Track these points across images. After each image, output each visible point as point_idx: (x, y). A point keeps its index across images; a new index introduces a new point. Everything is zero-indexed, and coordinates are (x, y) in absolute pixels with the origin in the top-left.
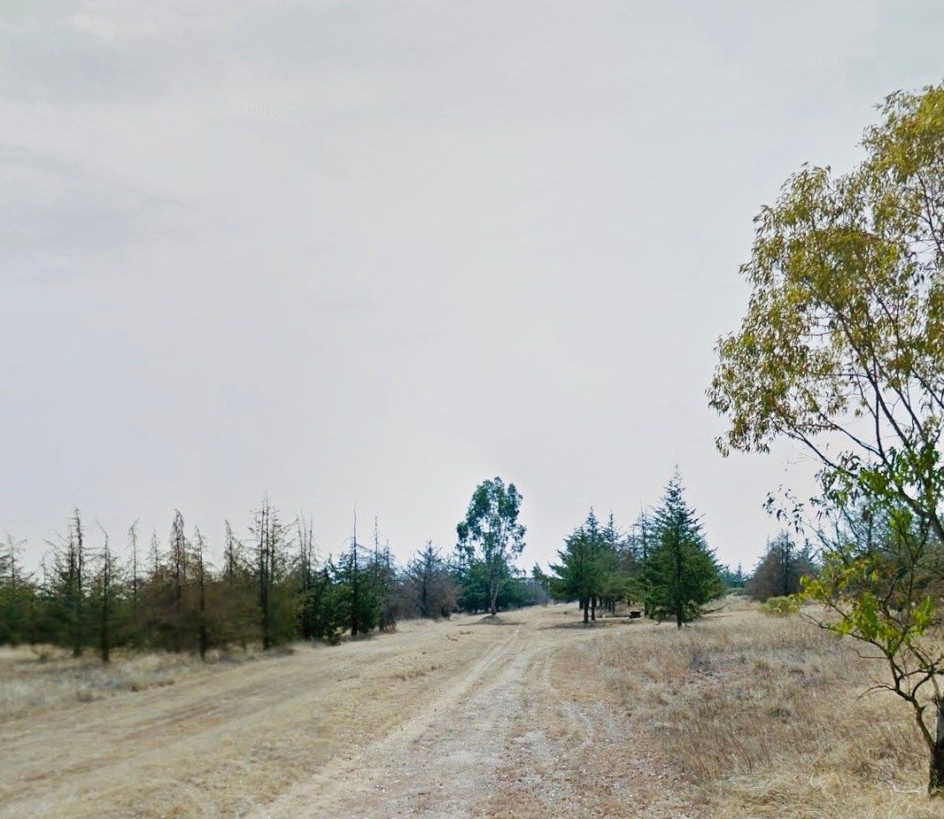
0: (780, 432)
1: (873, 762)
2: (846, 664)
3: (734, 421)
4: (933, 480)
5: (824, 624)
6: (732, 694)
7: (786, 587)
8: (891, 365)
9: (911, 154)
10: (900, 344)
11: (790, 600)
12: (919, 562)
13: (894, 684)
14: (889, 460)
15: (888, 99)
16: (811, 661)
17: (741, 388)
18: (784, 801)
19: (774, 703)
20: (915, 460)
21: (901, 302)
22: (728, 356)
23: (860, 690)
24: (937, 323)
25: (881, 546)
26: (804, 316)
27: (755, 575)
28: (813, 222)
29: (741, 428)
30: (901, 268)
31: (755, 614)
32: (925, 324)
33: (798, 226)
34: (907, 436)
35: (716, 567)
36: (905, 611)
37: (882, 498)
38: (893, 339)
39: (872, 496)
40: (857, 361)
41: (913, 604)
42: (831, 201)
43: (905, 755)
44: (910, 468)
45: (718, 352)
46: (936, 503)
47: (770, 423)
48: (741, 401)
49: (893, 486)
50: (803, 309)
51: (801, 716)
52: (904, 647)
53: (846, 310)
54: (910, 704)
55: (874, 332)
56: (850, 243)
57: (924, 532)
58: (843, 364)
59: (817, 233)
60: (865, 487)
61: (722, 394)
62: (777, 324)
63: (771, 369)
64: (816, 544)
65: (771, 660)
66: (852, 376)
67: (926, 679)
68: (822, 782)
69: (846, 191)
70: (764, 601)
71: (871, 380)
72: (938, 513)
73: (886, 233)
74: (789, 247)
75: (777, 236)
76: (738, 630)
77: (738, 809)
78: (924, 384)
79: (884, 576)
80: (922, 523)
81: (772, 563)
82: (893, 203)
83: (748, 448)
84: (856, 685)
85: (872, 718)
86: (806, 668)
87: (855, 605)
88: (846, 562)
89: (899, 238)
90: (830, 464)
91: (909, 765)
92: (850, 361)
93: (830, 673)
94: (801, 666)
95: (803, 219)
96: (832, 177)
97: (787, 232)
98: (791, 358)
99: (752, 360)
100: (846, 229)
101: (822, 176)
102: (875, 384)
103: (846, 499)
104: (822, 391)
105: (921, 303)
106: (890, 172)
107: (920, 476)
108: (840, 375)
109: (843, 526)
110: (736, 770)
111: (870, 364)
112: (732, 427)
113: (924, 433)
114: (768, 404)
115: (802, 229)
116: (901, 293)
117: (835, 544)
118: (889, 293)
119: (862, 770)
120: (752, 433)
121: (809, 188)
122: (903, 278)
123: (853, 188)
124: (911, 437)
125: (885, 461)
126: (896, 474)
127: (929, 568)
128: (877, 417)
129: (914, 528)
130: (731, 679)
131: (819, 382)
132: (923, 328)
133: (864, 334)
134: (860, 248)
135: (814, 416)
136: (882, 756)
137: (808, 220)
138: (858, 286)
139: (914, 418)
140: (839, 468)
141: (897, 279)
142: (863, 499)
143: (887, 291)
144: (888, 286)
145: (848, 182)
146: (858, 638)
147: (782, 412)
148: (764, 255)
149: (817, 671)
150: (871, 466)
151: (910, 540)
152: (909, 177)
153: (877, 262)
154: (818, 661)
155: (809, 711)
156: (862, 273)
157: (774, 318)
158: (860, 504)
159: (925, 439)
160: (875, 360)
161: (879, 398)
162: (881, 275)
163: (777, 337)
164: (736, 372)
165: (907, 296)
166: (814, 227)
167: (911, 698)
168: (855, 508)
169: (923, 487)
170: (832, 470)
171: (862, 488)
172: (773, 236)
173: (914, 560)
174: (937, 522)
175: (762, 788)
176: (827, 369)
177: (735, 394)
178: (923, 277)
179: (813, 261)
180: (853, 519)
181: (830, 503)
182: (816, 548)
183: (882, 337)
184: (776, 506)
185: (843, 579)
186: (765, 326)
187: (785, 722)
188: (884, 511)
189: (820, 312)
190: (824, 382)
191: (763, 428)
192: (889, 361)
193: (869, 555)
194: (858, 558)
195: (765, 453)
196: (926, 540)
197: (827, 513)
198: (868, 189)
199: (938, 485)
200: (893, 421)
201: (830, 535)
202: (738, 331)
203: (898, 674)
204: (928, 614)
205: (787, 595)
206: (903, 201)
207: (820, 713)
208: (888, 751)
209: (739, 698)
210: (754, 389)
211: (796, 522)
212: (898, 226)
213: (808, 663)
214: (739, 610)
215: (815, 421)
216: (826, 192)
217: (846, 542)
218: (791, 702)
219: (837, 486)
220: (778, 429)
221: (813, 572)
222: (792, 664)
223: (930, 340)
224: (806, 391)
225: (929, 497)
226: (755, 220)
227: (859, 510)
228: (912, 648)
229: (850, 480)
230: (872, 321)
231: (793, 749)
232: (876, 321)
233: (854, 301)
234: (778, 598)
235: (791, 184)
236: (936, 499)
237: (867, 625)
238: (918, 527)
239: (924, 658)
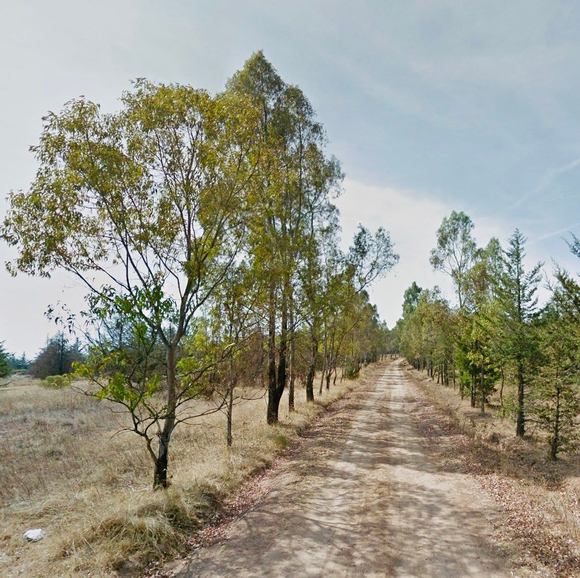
0: (59, 266)
1: (119, 476)
2: (103, 417)
3: (22, 252)
4: (160, 308)
5: (88, 393)
6: (15, 445)
7: (61, 369)
8: (136, 237)
9: (152, 118)
10: (142, 226)
11: (64, 378)
12: (151, 354)
13: (134, 427)
14: (134, 293)
15: (138, 80)
16: (79, 416)
17: (29, 230)
18: (56, 512)
19: (49, 448)
20: (150, 295)
21: (143, 201)
22: (19, 206)
23: (112, 433)
24: (164, 219)
25: (127, 344)
26: (79, 193)
27: (37, 361)
28: (87, 135)
29: (27, 259)
30: (144, 181)
31: (36, 387)
32: (157, 218)
33: (76, 134)
34: (145, 280)
35: (3, 354)
36: (142, 383)
37: (129, 315)
38: (138, 222)
39: (123, 314)
40: (115, 230)
41: (147, 379)
42: (100, 126)
43: (140, 469)
44: (147, 299)
45: (9, 201)
46: (161, 321)
47: (52, 258)
48: (28, 240)
49: (136, 309)
50: (79, 188)
51: (70, 453)
52: (141, 404)
53: (109, 197)
54: (144, 438)
55: (126, 215)
56: (112, 156)
57: (154, 337)
58: (106, 229)
59: (89, 143)
60: (118, 308)
61: (12, 231)
62: (58, 193)
63: (53, 221)
64: (84, 341)
65: (48, 419)
66: (111, 239)
67: (153, 422)
68: (84, 495)
69: (110, 124)
70: (43, 378)
71: (124, 243)
72: (162, 327)
73: (135, 158)
74: (69, 145)
75: (59, 135)
76: (21, 399)
77: (18, 526)
78: (156, 252)
79: (129, 363)
80: (153, 332)
81: (50, 353)
82: (140, 142)
83: (33, 273)
84: (109, 430)
85: (120, 449)
86: (75, 422)
87: (110, 380)
88: (104, 353)
89: (143, 164)
90: (95, 291)
91: (142, 474)
92: (110, 229)
93: (92, 424)
94: (71, 421)
95: (80, 131)
96: (102, 111)
97: (68, 135)
98: (69, 218)
99: (38, 213)
100: (109, 147)
101: (94, 108)
102: (126, 246)
103: (106, 314)
104: (90, 244)
105: (155, 205)
106: (138, 123)
107: (152, 305)
108: (104, 236)
109: (103, 331)
110: (17, 498)
111: (123, 234)
112: (20, 256)
113: (155, 280)
114: (50, 245)
115: (78, 137)
116: (144, 196)
117: (97, 342)
118: (136, 194)
119: (112, 482)
120: (37, 263)
121: (85, 112)
122: (145, 188)
123: (115, 125)
124: (147, 281)
125: (131, 293)
126: (138, 302)
127: (157, 358)
128: (127, 267)
129: (148, 334)
130: (14, 434)
131: (88, 238)
132: (156, 220)
133: (120, 215)
134: (118, 162)
135: (85, 259)
136: (125, 471)
137: (83, 133)
138: (117, 185)
139: (149, 270)
140: (101, 294)
141: (141, 187)
142: (117, 315)
143: (135, 192)
144: (136, 190)
145: (111, 119)
146: (112, 400)
147: (61, 253)
148: (50, 145)
149: (83, 423)
150: (123, 295)
151: (145, 341)
152: (149, 131)
153: (129, 174)
154: (83, 417)
155: (76, 450)
156: (119, 177)
157: (56, 188)
158: (115, 318)
159: (156, 284)
160: (126, 232)
161: (128, 255)
162: (131, 182)
163: (59, 202)
164: (25, 218)
165: (147, 199)
166: (88, 139)
167: (144, 435)
168: (112, 320)
169: (154, 311)
170: (96, 295)
171: (117, 308)
172: (57, 134)
173: (148, 353)
174: (162, 332)
175: (39, 507)
176: (94, 231)
177: (23, 233)
178: (156, 190)
179: (87, 160)
180: (110, 327)
181: (95, 316)
182: (84, 344)
183: (132, 219)
184: (54, 314)
185: (102, 364)
186: (49, 192)
187: (57, 459)
188: (130, 323)
189: (90, 193)
190: (92, 239)
191: (46, 261)
192: (135, 234)
193: (120, 350)
194: (112, 351)
195: (47, 278)
196: (155, 342)
197: (92, 322)
198: (125, 128)
199: (162, 310)
200: (137, 270)
201: (94, 336)
202: (27, 191)
203: (137, 421)
204: (155, 385)
205: (61, 374)
206: (146, 143)
207: (84, 451)
208: (129, 468)
209: (21, 447)
210: (39, 233)
211: (70, 326)
212: (142, 156)
213: (76, 419)
214: (23, 385)
215: (86, 262)
216: (96, 119)
217: (105, 341)
218: (62, 445)
219: (100, 305)
220: (57, 263)
221: (81, 359)
222: (64, 420)
223: (160, 228)
224: (79, 242)
225: (157, 318)
226: (44, 119)
227: (114, 322)
228: (145, 405)
229: (109, 302)
230: (125, 208)
231: (64, 476)
232: (128, 208)
233: (114, 193)
234: (55, 377)
235: (72, 105)
236: (161, 319)
237: (117, 392)
238: (150, 334)
239: (152, 410)
